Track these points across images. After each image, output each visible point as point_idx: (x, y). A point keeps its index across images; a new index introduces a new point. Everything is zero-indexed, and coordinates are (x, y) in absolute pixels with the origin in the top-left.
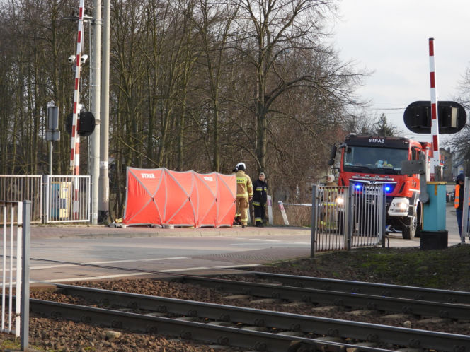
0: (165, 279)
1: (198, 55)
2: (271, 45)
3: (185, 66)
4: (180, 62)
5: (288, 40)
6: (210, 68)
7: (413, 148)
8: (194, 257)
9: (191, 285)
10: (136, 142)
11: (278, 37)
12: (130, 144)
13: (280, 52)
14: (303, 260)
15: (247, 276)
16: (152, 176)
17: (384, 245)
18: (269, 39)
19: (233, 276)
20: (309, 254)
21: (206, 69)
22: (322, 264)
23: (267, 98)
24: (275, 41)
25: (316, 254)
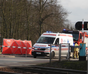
0: (11, 68)
1: (24, 7)
2: (43, 5)
3: (20, 10)
4: (18, 9)
5: (48, 3)
6: (27, 11)
7: (80, 34)
8: (19, 63)
9: (17, 70)
10: (6, 31)
11: (45, 2)
12: (5, 32)
13: (46, 7)
14: (48, 63)
15: (32, 67)
16: (10, 41)
17: (69, 60)
18: (43, 3)
19: (29, 67)
20: (49, 62)
21: (26, 11)
22: (53, 65)
23: (42, 19)
24: (44, 4)
25: (51, 62)
